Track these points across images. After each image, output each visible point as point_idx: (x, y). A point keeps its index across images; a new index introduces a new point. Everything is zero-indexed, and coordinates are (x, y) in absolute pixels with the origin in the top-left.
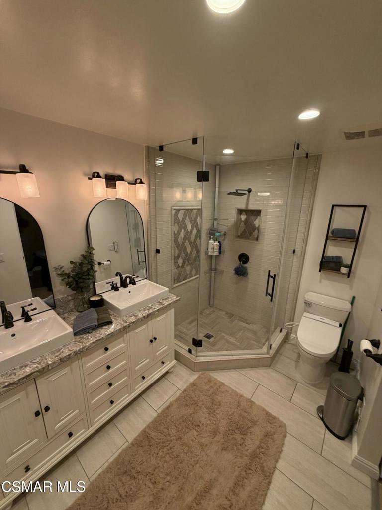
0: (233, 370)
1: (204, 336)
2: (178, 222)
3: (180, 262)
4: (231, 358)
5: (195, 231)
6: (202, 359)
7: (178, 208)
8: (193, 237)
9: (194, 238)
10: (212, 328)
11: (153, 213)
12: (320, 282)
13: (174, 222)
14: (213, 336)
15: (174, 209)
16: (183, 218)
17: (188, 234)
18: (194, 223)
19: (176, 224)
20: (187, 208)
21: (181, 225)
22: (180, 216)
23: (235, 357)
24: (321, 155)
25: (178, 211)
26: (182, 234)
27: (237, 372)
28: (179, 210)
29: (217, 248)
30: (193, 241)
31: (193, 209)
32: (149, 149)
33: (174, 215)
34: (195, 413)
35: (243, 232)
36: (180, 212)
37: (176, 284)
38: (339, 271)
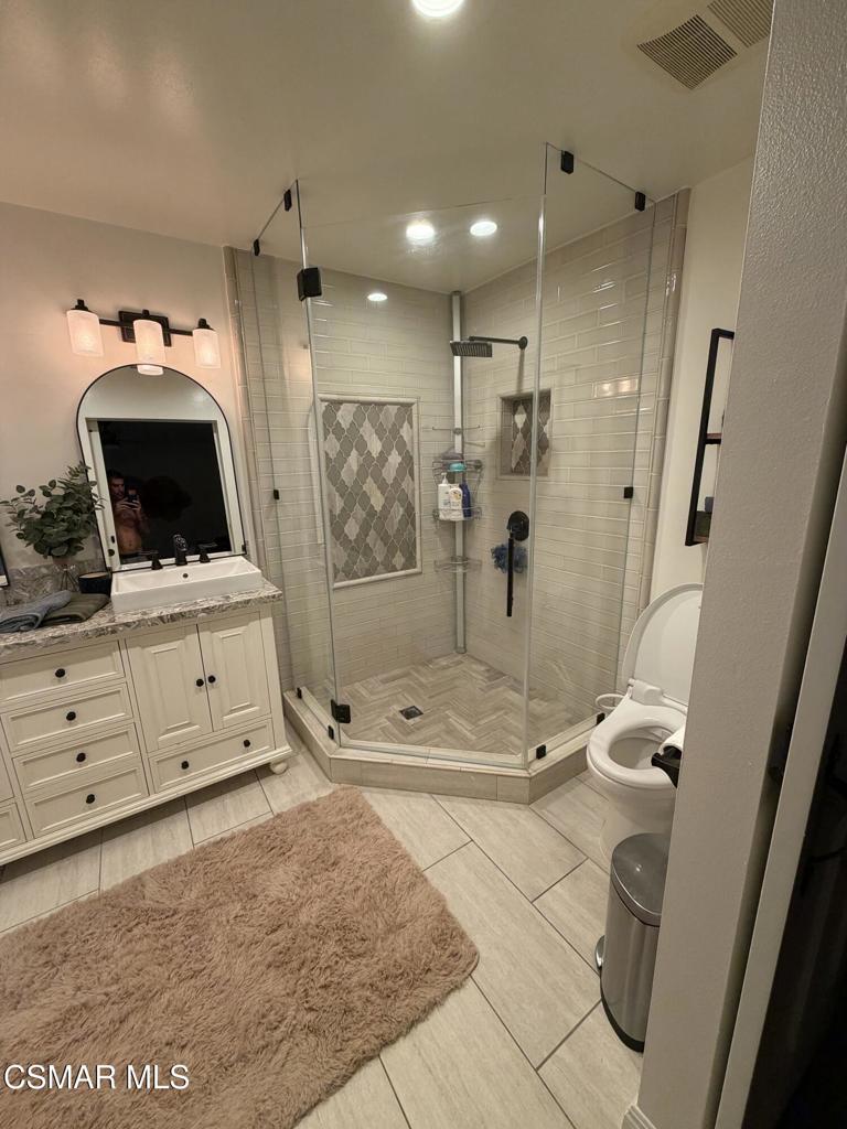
0: (426, 795)
1: (401, 712)
2: (338, 430)
3: (352, 529)
4: (420, 762)
5: (395, 459)
6: (349, 754)
7: (335, 397)
8: (390, 473)
9: (393, 474)
10: (431, 697)
11: (257, 405)
13: (326, 433)
14: (421, 714)
15: (322, 400)
16: (352, 424)
17: (372, 466)
18: (392, 438)
19: (331, 436)
20: (361, 398)
21: (350, 440)
22: (345, 416)
23: (431, 763)
24: (689, 190)
25: (335, 404)
26: (353, 460)
27: (433, 802)
28: (341, 402)
29: (457, 503)
30: (390, 481)
31: (384, 404)
32: (232, 253)
33: (325, 415)
34: (268, 867)
35: (521, 458)
36: (342, 407)
37: (341, 580)
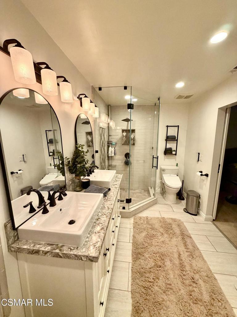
3: (101, 160)
5: (104, 142)
7: (100, 126)
12: (164, 160)
16: (101, 133)
18: (104, 137)
21: (101, 137)
26: (101, 142)
29: (113, 152)
30: (104, 147)
35: (125, 142)
36: (101, 129)
38: (172, 153)
